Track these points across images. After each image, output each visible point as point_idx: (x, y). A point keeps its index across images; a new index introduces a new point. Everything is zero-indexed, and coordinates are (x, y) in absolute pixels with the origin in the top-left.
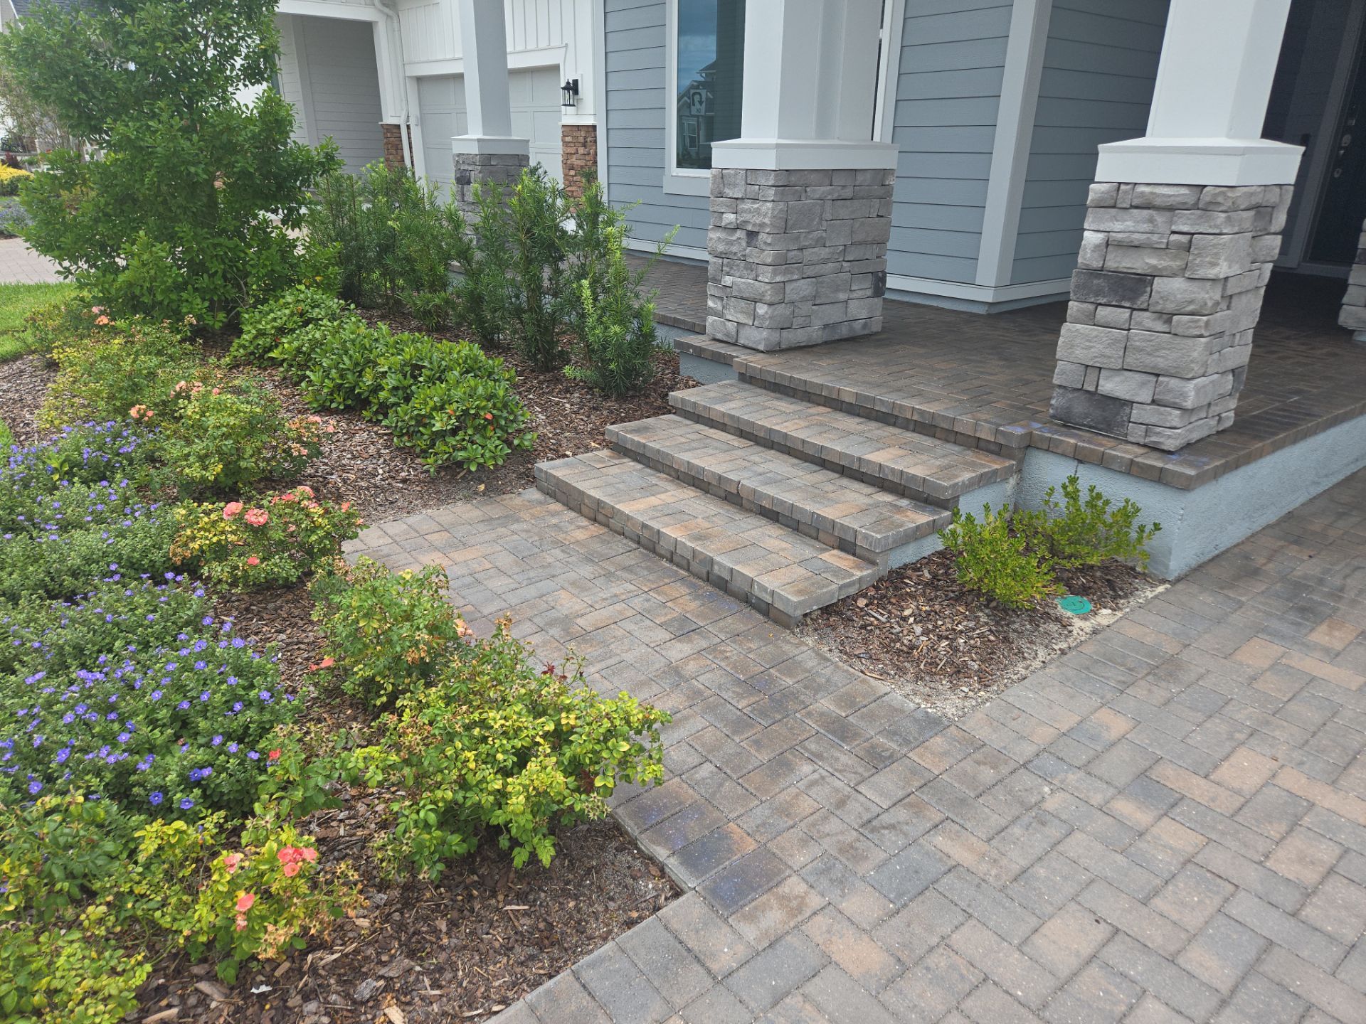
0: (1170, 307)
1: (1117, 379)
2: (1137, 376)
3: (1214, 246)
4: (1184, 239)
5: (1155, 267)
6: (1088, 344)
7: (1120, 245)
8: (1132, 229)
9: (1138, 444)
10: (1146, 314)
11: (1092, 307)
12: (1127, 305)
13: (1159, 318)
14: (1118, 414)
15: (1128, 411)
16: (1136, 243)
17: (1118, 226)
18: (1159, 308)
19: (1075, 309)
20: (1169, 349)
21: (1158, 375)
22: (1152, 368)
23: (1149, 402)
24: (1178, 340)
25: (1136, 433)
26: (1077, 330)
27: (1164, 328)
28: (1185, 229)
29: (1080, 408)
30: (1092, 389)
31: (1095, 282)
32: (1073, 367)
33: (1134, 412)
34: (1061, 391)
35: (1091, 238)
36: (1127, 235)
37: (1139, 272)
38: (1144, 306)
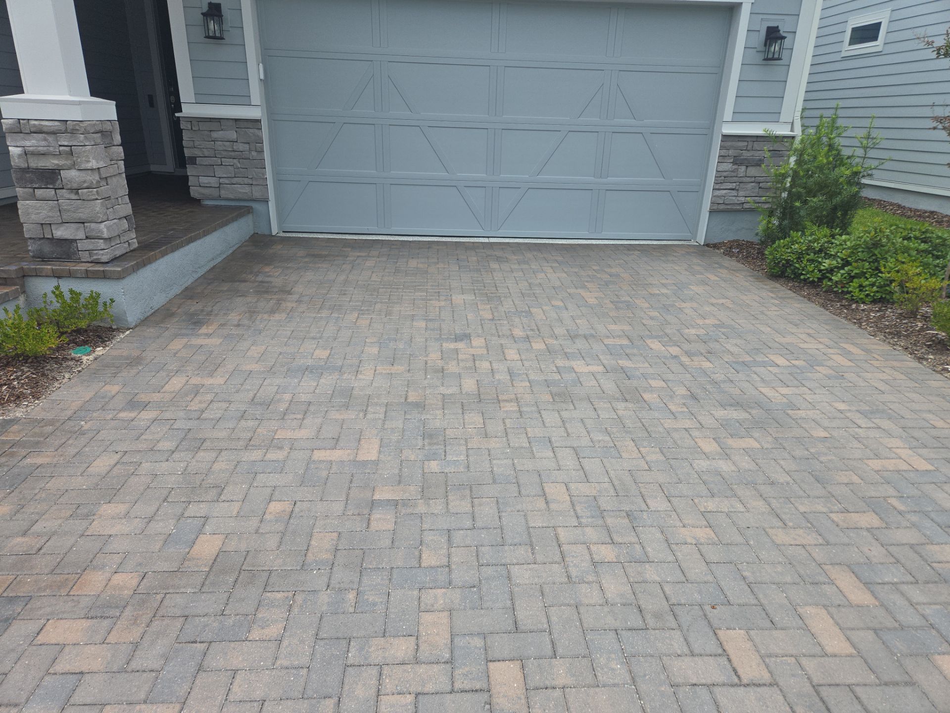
0: (75, 186)
1: (62, 228)
2: (72, 225)
3: (84, 152)
4: (67, 149)
5: (57, 165)
6: (37, 211)
7: (33, 154)
8: (36, 145)
9: (88, 262)
10: (64, 191)
11: (31, 190)
12: (51, 187)
13: (72, 192)
14: (71, 248)
15: (75, 245)
16: (42, 152)
17: (28, 143)
18: (69, 187)
19: (21, 192)
20: (83, 208)
21: (83, 223)
22: (79, 219)
23: (85, 238)
24: (86, 202)
25: (85, 256)
26: (27, 204)
27: (76, 197)
28: (66, 144)
29: (47, 248)
30: (50, 236)
31: (27, 175)
32: (34, 226)
33: (79, 245)
34: (32, 241)
35: (14, 151)
36: (35, 148)
37: (50, 168)
38: (61, 186)
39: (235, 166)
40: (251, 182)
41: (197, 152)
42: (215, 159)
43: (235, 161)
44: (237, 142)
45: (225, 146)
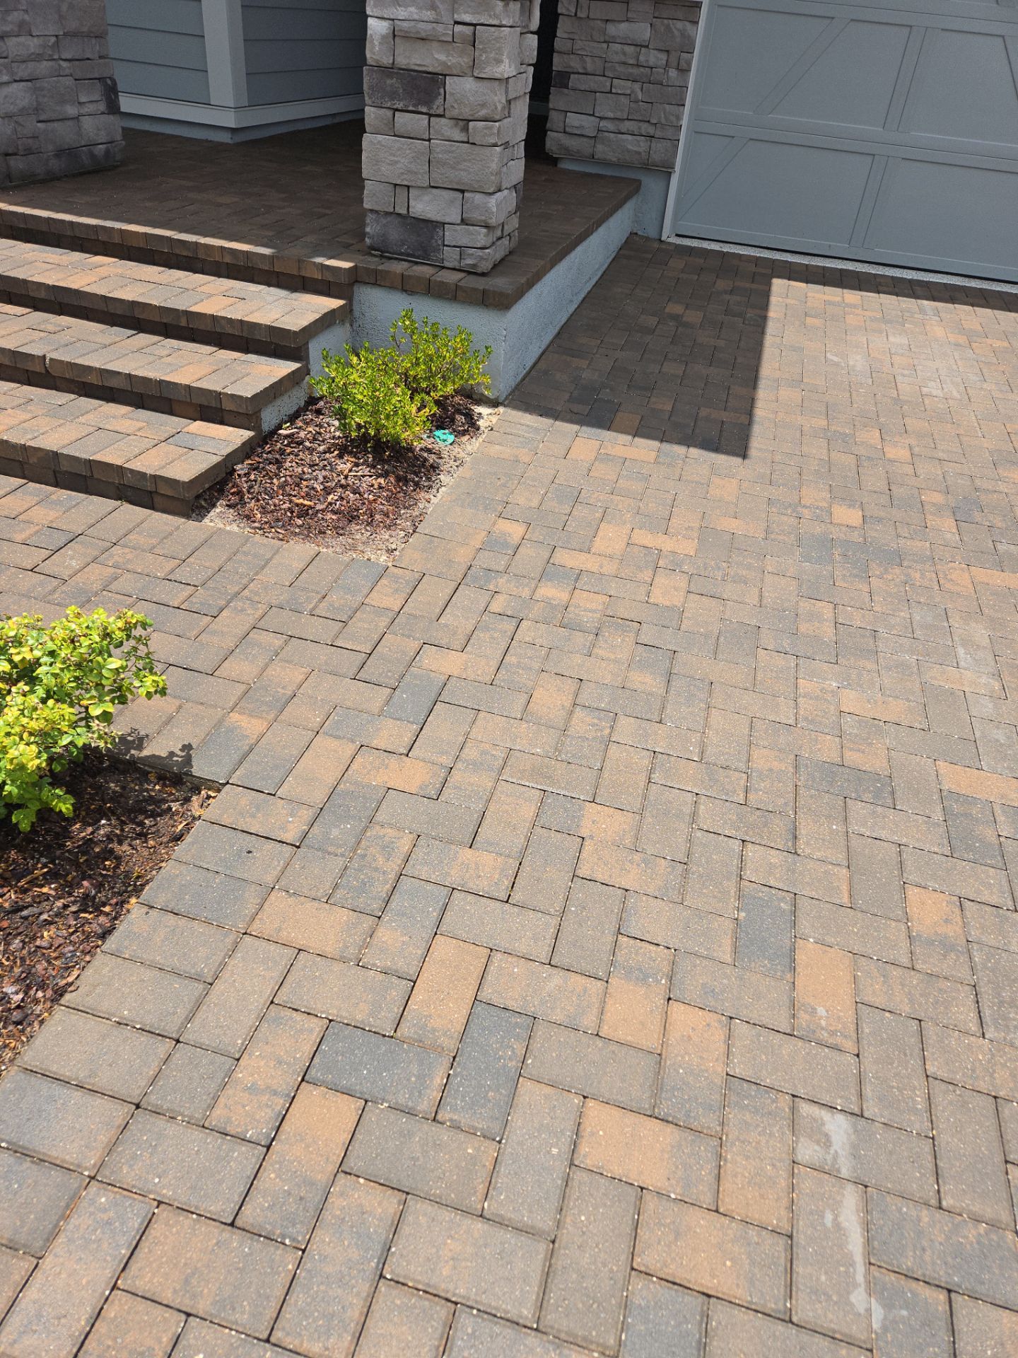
0: (466, 112)
1: (426, 198)
2: (444, 193)
3: (497, 39)
4: (468, 30)
5: (444, 63)
6: (393, 158)
7: (407, 37)
8: (416, 17)
9: (454, 269)
10: (443, 121)
11: (390, 113)
12: (424, 110)
13: (456, 125)
14: (432, 238)
15: (441, 233)
16: (423, 35)
17: (401, 13)
18: (455, 113)
19: (372, 116)
20: (470, 161)
21: (463, 191)
22: (457, 183)
23: (459, 222)
24: (476, 148)
25: (451, 257)
26: (379, 142)
27: (463, 137)
28: (467, 18)
29: (395, 234)
30: (404, 212)
31: (389, 82)
32: (381, 186)
33: (446, 233)
34: (374, 216)
35: (376, 27)
36: (413, 24)
37: (430, 69)
38: (440, 111)
39: (633, 96)
40: (651, 130)
41: (575, 63)
42: (601, 78)
43: (637, 86)
44: (647, 47)
45: (624, 54)
